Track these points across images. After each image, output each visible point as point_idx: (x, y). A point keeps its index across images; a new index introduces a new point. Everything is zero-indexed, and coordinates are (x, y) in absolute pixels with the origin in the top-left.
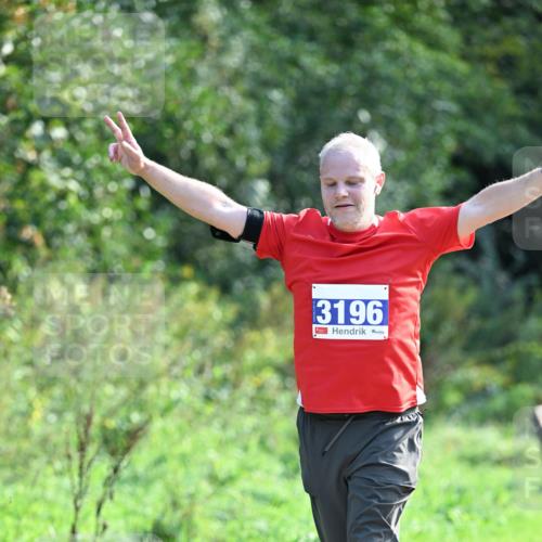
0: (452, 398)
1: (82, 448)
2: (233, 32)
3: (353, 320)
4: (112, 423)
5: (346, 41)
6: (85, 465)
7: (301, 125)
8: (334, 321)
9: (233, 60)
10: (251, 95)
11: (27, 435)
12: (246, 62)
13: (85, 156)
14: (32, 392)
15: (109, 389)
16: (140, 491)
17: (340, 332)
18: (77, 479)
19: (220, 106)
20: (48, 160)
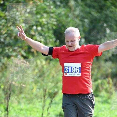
1: (44, 96)
2: (77, 7)
3: (73, 72)
4: (51, 91)
5: (101, 9)
6: (45, 100)
7: (92, 27)
8: (68, 72)
9: (77, 13)
10: (81, 20)
11: (32, 93)
12: (80, 13)
13: (45, 33)
14: (34, 85)
15: (50, 84)
16: (56, 106)
17: (70, 74)
18: (43, 103)
19: (74, 23)
20: (38, 35)
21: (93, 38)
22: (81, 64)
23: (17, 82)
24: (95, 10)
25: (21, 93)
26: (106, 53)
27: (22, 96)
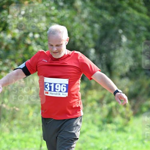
0: (145, 109)
2: (85, 8)
5: (115, 10)
9: (85, 16)
10: (90, 25)
11: (28, 119)
12: (88, 16)
13: (44, 42)
14: (30, 108)
19: (81, 29)
20: (35, 44)
21: (105, 48)
22: (68, 80)
23: (9, 105)
24: (107, 12)
25: (13, 118)
26: (122, 67)
27: (16, 122)
